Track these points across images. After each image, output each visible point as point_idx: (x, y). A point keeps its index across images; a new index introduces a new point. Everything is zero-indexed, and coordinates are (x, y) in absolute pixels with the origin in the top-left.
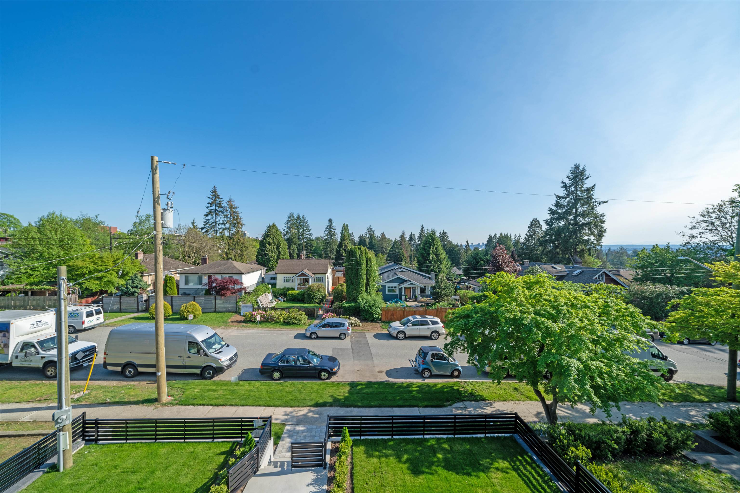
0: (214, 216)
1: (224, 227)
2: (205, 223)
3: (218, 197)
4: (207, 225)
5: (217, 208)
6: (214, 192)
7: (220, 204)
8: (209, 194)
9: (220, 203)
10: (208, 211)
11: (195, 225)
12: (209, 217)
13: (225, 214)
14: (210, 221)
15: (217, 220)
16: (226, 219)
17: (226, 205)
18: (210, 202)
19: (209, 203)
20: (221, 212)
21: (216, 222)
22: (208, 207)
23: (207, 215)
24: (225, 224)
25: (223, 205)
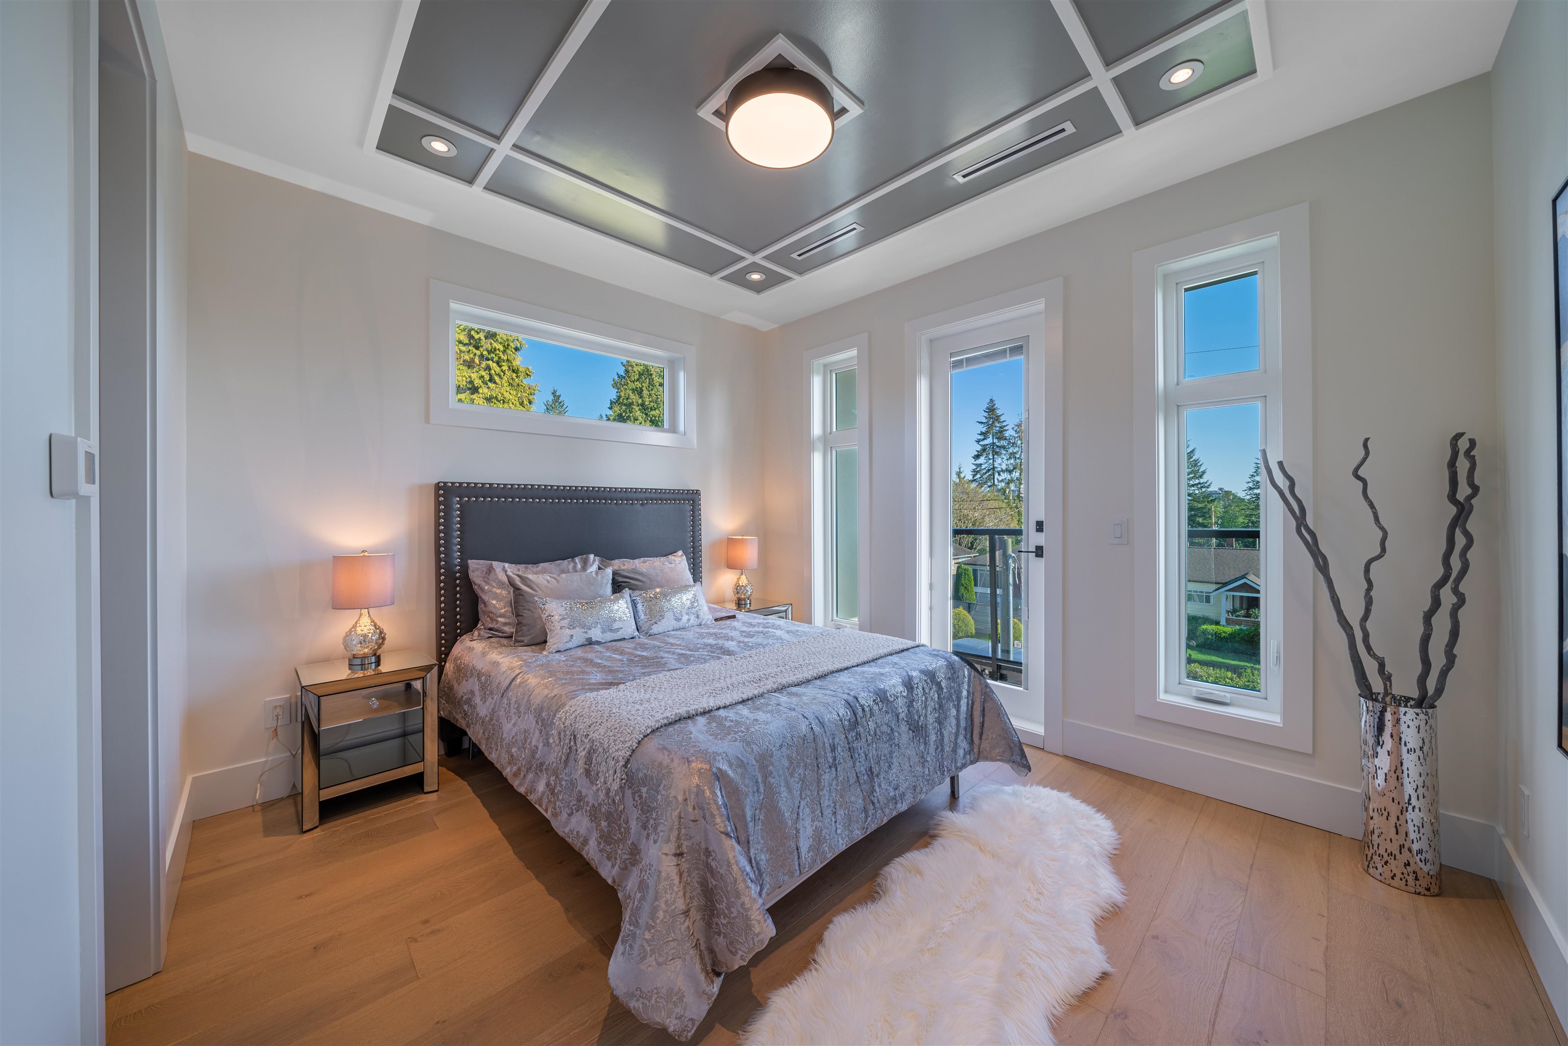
0: (991, 457)
1: (1009, 477)
2: (975, 472)
3: (997, 418)
4: (978, 476)
5: (995, 441)
6: (991, 410)
7: (1001, 432)
8: (982, 416)
9: (1002, 430)
10: (979, 448)
11: (962, 476)
12: (982, 460)
13: (1010, 451)
14: (983, 466)
15: (996, 465)
16: (1012, 461)
17: (1013, 433)
18: (984, 430)
19: (982, 434)
20: (1004, 447)
21: (994, 468)
22: (978, 441)
23: (977, 457)
24: (1010, 472)
25: (1007, 434)
